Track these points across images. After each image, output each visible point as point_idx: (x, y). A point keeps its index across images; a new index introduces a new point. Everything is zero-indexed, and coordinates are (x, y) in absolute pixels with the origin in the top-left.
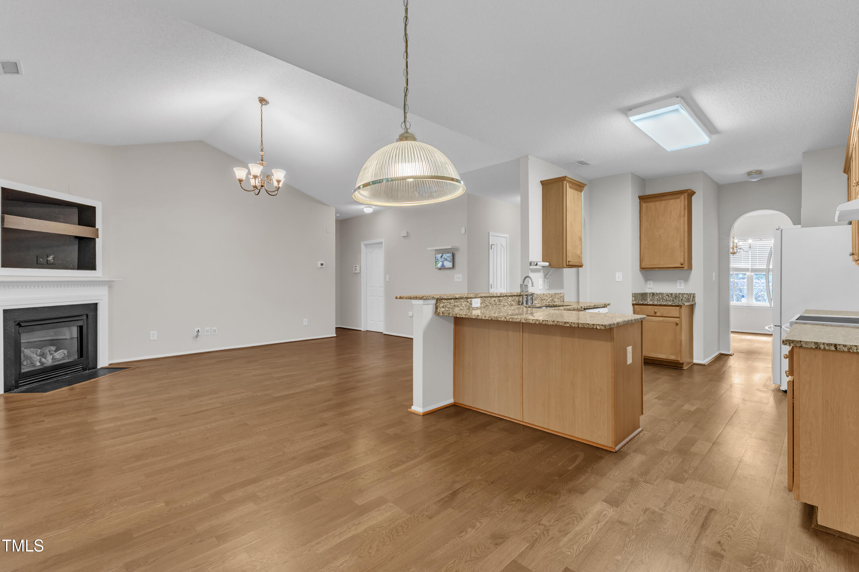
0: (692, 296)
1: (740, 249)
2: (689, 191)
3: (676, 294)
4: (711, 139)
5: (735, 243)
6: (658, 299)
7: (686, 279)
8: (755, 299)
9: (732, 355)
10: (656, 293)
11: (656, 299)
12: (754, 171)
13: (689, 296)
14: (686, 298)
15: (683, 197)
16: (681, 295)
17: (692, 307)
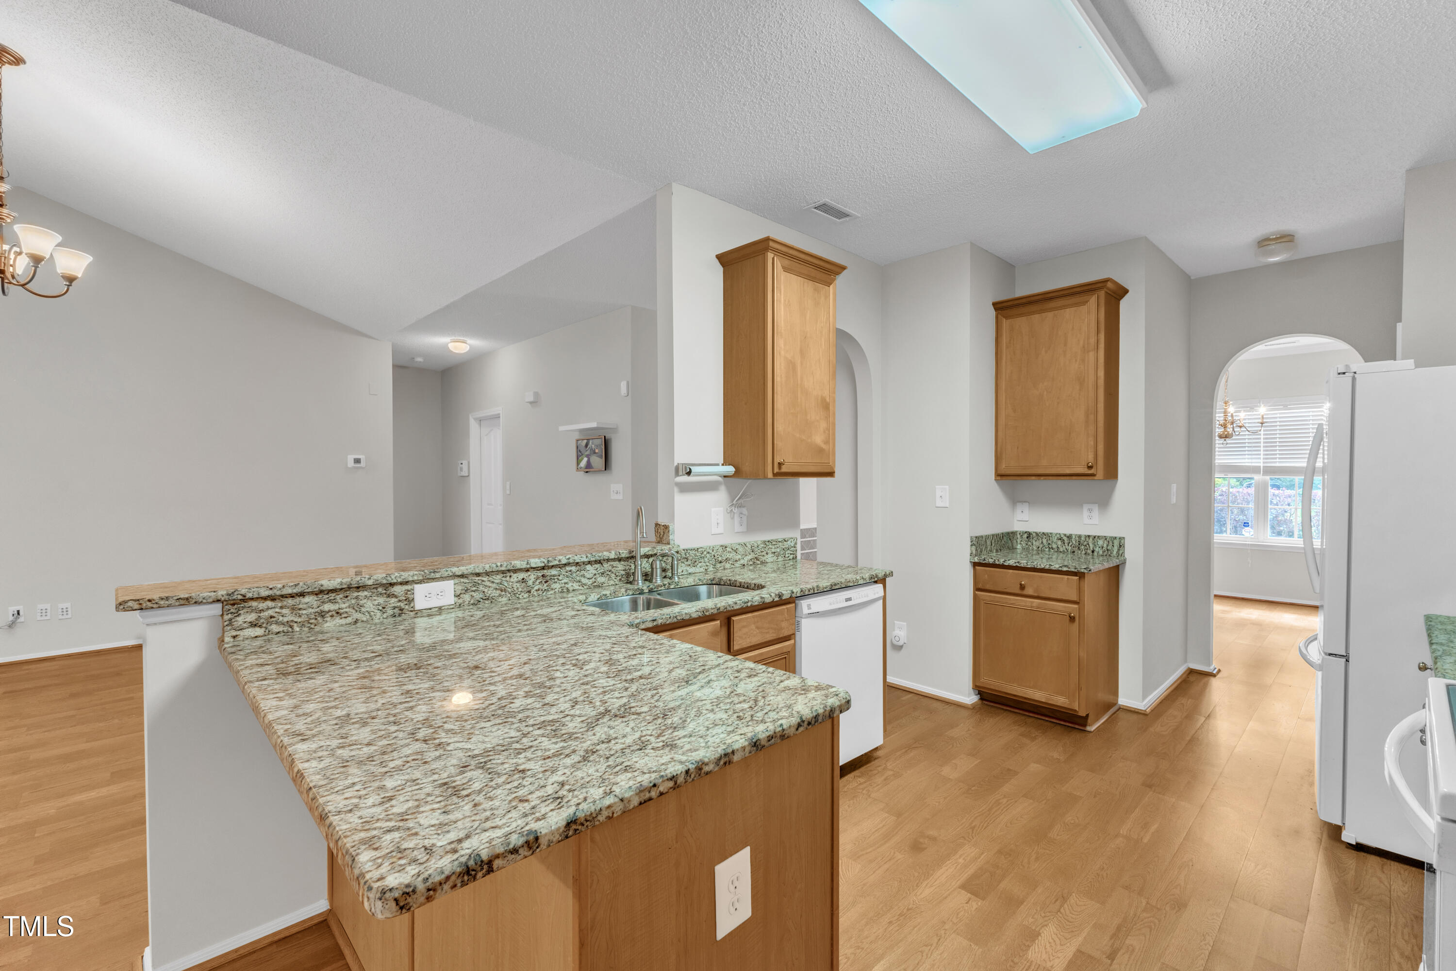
0: (1116, 543)
1: (1241, 427)
2: (1109, 285)
3: (1080, 537)
4: (1147, 103)
5: (1229, 415)
6: (1040, 549)
7: (1104, 502)
8: (1271, 528)
9: (1214, 676)
10: (1036, 533)
11: (1035, 548)
12: (1274, 237)
13: (1111, 543)
14: (1103, 547)
15: (1093, 300)
16: (1091, 539)
17: (1115, 574)
